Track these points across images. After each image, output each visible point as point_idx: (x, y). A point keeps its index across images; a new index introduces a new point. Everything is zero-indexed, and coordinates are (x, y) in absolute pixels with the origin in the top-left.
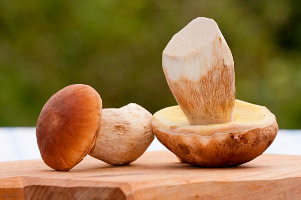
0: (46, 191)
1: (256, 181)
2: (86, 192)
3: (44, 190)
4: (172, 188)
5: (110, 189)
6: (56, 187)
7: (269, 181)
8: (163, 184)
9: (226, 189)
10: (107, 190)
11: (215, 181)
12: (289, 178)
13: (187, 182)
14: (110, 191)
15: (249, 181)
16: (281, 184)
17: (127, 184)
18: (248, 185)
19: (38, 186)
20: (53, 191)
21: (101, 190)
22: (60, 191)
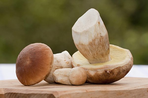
0: (16, 95)
1: (121, 90)
2: (36, 96)
3: (15, 95)
4: (79, 94)
5: (48, 94)
6: (21, 94)
7: (127, 91)
8: (74, 92)
9: (106, 95)
10: (46, 95)
11: (100, 91)
12: (137, 89)
13: (87, 91)
14: (48, 96)
15: (118, 91)
16: (133, 92)
17: (56, 92)
18: (117, 92)
19: (12, 93)
20: (19, 95)
21: (43, 95)
22: (22, 95)
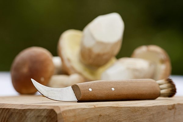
0: (8, 112)
1: (136, 107)
2: (33, 112)
4: (85, 110)
5: (47, 110)
6: (14, 109)
7: (144, 107)
8: (80, 107)
9: (118, 111)
10: (46, 111)
11: (111, 106)
12: (156, 106)
13: (95, 106)
14: (48, 111)
15: (132, 107)
16: (151, 109)
17: (57, 107)
18: (131, 109)
19: (4, 109)
20: (13, 112)
21: (42, 111)
22: (17, 111)
